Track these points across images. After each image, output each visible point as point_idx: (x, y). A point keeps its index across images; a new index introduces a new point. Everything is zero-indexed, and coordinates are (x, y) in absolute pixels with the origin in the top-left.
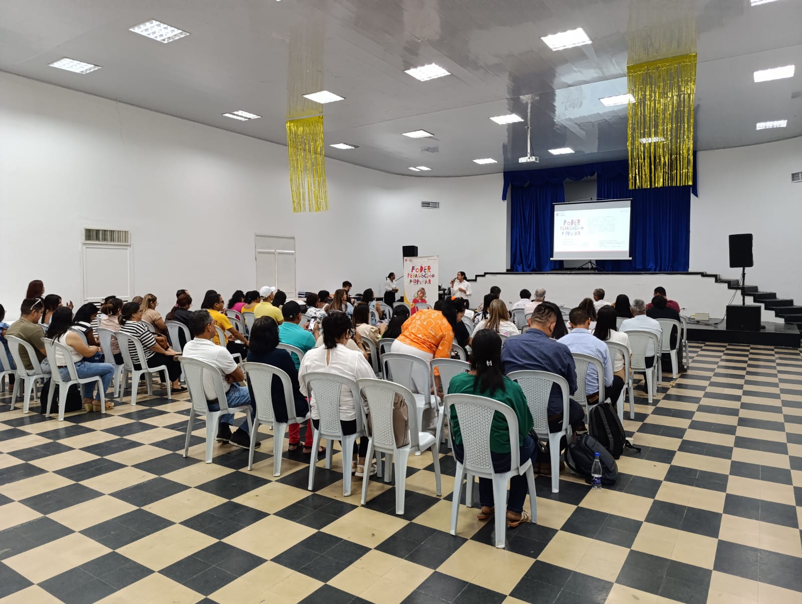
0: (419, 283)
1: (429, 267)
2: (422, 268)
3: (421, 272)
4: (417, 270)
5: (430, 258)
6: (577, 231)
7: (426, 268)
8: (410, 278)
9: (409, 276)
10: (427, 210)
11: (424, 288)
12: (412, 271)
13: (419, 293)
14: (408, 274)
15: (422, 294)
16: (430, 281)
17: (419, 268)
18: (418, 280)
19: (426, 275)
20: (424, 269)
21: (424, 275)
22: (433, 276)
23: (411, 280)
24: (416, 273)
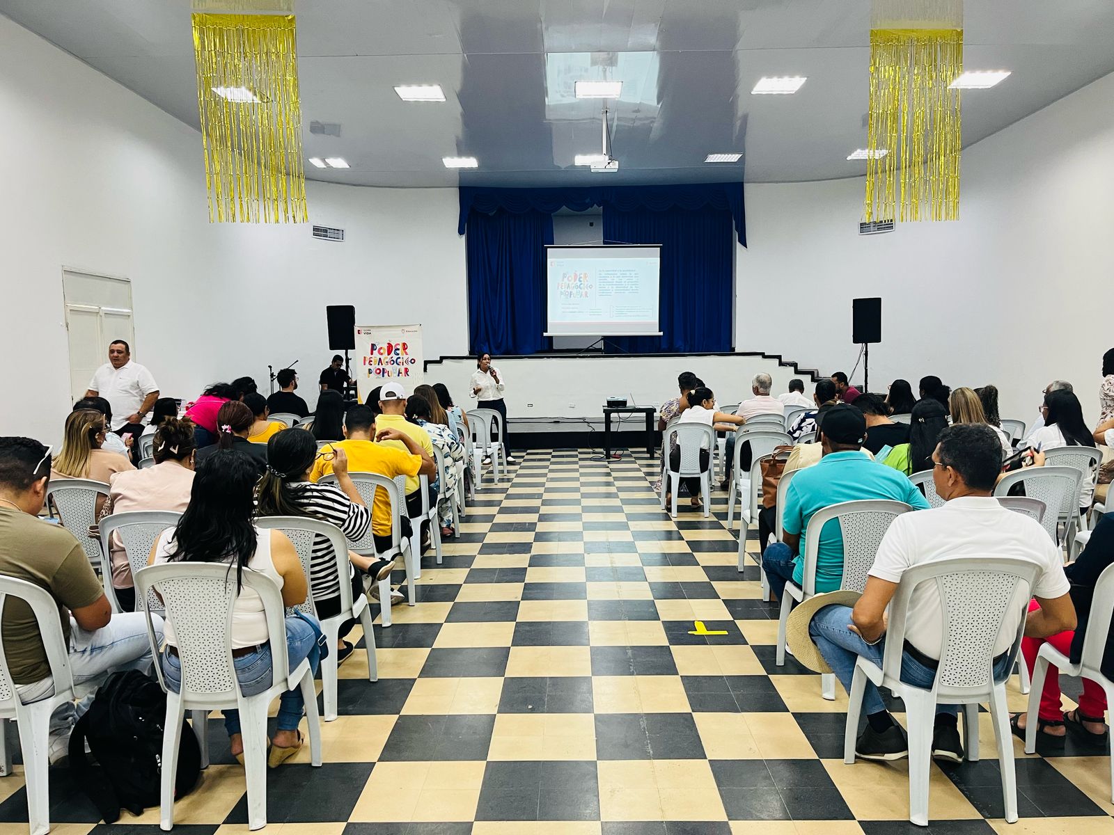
0: (386, 375)
1: (404, 344)
2: (390, 346)
3: (389, 354)
4: (382, 351)
5: (406, 329)
6: (584, 291)
7: (398, 347)
8: (368, 366)
9: (367, 362)
10: (320, 243)
12: (372, 354)
14: (365, 358)
16: (406, 371)
17: (385, 346)
18: (383, 369)
19: (399, 360)
20: (394, 349)
21: (394, 359)
22: (413, 361)
23: (370, 370)
24: (380, 356)
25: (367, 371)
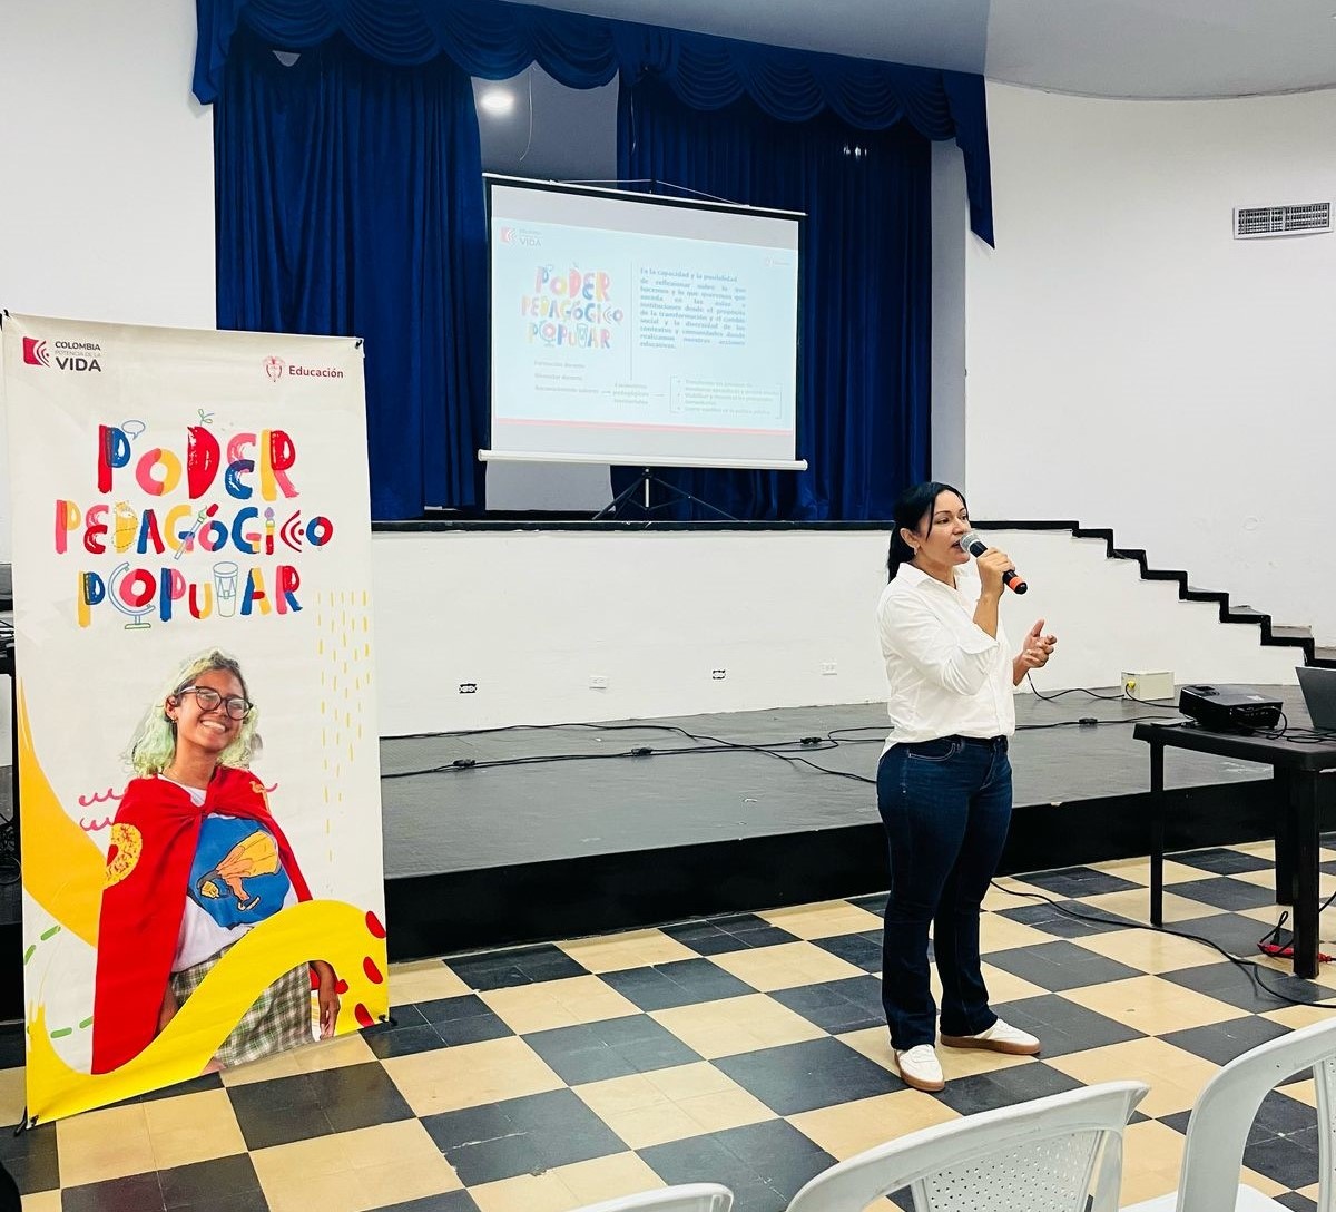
0: (180, 606)
1: (279, 440)
2: (203, 445)
3: (198, 485)
4: (158, 472)
6: (597, 328)
7: (248, 452)
9: (76, 536)
11: (228, 653)
12: (105, 484)
13: (188, 710)
14: (62, 508)
15: (212, 724)
17: (178, 447)
18: (167, 574)
19: (248, 526)
20: (224, 465)
21: (226, 517)
22: (319, 531)
23: (91, 580)
24: (150, 502)
25: (76, 590)
